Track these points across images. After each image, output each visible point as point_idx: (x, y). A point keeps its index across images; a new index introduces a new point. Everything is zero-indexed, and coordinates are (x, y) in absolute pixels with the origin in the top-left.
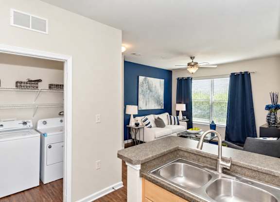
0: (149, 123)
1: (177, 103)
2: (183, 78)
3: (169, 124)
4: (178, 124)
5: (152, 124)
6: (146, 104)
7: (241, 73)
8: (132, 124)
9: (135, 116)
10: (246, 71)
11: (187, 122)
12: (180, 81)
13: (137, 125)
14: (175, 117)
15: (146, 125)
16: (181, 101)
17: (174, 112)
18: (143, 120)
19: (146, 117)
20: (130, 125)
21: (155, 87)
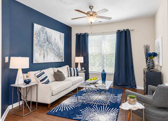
0: (46, 77)
1: (76, 56)
2: (81, 34)
3: (69, 76)
4: (78, 75)
5: (51, 78)
6: (44, 57)
7: (124, 30)
8: (19, 82)
9: (25, 71)
10: (127, 29)
11: (84, 72)
12: (78, 36)
13: (27, 82)
14: (75, 69)
15: (41, 81)
16: (80, 54)
17: (73, 65)
18: (37, 75)
19: (42, 71)
20: (16, 83)
21: (55, 39)
